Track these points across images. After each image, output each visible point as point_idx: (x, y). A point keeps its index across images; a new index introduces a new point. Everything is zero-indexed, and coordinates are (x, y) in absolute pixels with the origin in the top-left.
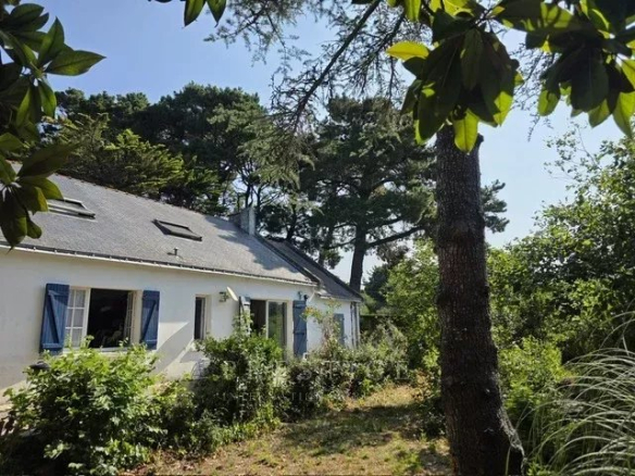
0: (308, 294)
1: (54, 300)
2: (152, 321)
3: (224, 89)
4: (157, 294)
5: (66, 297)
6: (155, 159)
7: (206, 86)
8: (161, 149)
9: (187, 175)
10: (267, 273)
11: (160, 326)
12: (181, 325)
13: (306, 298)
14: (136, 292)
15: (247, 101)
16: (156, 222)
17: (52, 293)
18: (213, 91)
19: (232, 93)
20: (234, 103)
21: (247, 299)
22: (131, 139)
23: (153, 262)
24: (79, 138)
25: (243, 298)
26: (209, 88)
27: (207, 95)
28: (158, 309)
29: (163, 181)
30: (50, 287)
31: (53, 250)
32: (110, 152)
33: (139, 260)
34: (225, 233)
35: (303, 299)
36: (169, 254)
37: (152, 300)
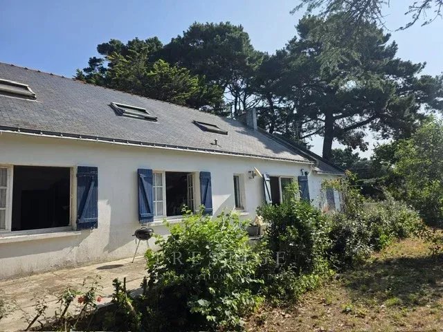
0: (308, 171)
1: (144, 181)
2: (208, 194)
3: (219, 24)
4: (208, 174)
5: (151, 178)
6: (181, 79)
7: (205, 24)
8: (183, 71)
9: (202, 90)
10: (277, 155)
11: (214, 198)
12: (226, 197)
13: (306, 173)
14: (194, 173)
15: (236, 31)
16: (195, 123)
17: (142, 176)
18: (210, 27)
19: (225, 26)
20: (227, 34)
21: (268, 176)
22: (163, 66)
23: (204, 150)
24: (129, 69)
25: (265, 176)
26: (208, 25)
27: (207, 30)
28: (210, 185)
29: (187, 95)
30: (140, 171)
31: (140, 143)
32: (150, 77)
33: (196, 149)
34: (238, 129)
35: (304, 175)
36: (212, 144)
37: (206, 178)
